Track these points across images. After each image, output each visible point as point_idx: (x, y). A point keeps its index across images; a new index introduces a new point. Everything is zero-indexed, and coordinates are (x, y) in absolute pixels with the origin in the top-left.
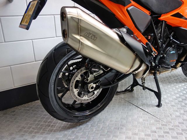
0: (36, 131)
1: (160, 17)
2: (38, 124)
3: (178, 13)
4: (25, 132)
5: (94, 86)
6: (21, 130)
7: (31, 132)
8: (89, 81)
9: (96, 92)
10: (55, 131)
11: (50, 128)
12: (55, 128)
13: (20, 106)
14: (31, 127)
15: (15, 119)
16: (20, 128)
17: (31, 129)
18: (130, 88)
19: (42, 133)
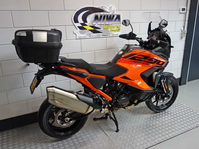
0: (38, 141)
1: (113, 78)
2: (40, 137)
3: (125, 76)
4: (32, 141)
5: (69, 119)
6: (30, 140)
7: (35, 142)
8: (66, 116)
9: (71, 122)
10: (48, 142)
11: (46, 140)
12: (48, 141)
13: (32, 124)
14: (35, 139)
15: (28, 133)
16: (29, 139)
17: (35, 140)
18: (105, 116)
19: (41, 143)
